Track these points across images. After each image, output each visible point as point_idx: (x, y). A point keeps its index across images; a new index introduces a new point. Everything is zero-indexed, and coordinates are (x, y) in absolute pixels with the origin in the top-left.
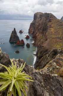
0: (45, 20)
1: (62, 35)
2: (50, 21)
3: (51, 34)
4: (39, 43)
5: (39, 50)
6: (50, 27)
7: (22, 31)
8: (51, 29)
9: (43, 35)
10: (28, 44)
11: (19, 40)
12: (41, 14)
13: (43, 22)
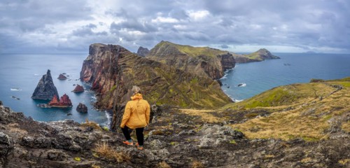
0: (113, 56)
1: (150, 77)
2: (121, 56)
3: (129, 78)
4: (111, 102)
5: (116, 117)
6: (125, 67)
7: (65, 75)
8: (127, 69)
9: (115, 82)
10: (81, 105)
11: (58, 96)
12: (102, 46)
13: (108, 58)
